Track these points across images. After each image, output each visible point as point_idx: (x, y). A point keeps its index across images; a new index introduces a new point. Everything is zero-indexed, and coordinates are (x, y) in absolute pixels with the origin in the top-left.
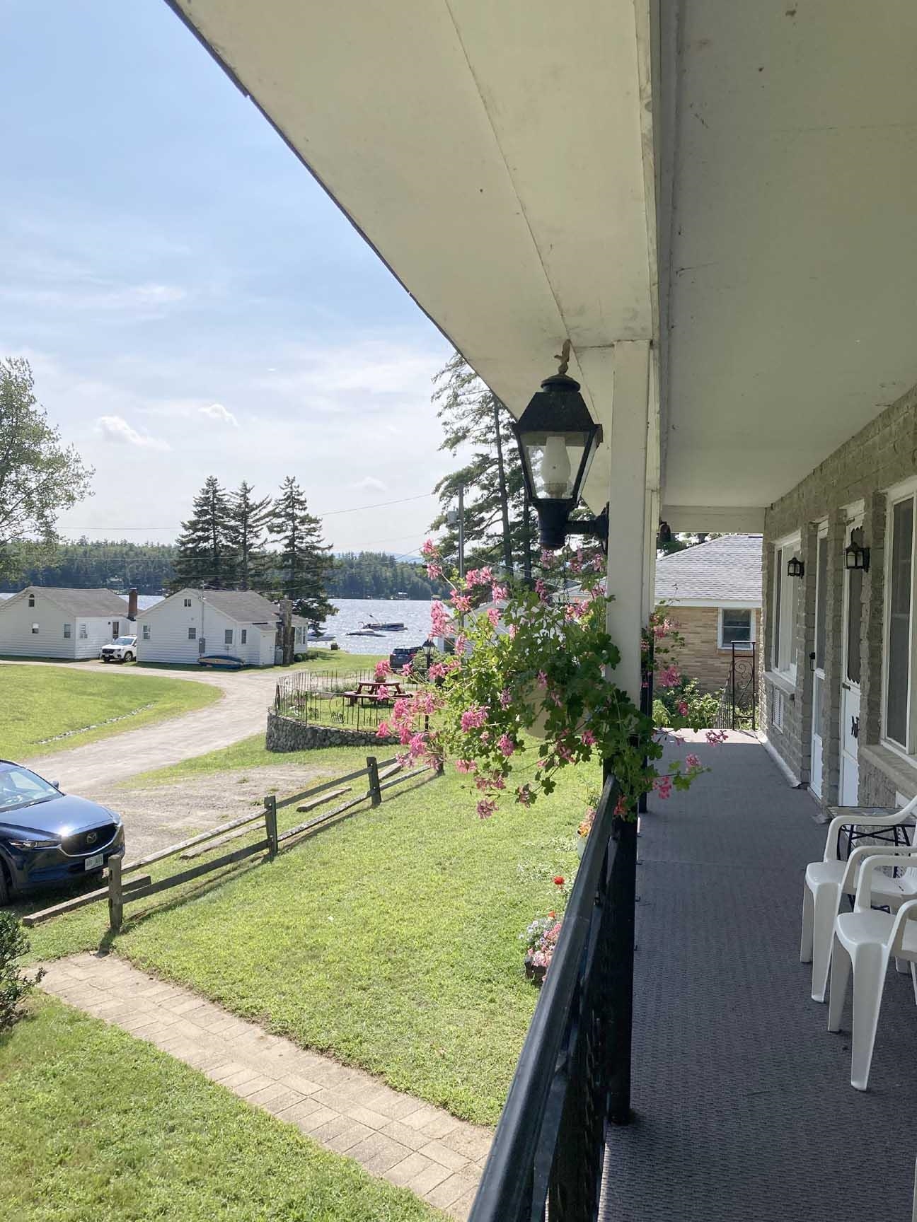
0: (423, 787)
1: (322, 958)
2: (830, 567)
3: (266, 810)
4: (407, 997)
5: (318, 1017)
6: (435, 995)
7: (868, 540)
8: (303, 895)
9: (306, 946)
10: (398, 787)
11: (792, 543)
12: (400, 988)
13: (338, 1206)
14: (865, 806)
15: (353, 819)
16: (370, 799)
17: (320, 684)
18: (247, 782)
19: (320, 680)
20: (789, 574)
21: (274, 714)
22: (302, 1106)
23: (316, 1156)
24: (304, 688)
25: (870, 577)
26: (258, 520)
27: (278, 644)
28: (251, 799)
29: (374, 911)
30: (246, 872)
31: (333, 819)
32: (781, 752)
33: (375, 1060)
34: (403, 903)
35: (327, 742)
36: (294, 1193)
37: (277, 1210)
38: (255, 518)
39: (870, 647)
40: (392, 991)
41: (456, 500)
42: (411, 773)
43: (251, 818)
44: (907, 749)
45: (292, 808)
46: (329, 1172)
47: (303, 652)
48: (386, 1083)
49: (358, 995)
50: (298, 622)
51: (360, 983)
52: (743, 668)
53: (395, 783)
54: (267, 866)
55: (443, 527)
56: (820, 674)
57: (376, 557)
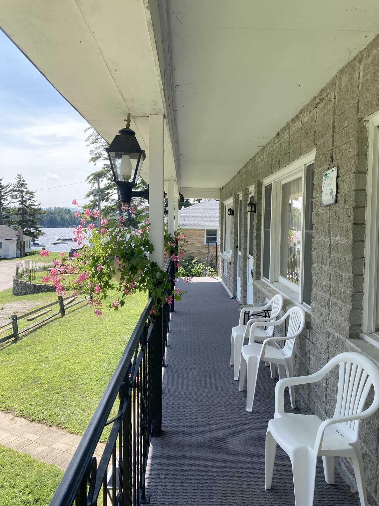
0: (84, 307)
1: (40, 382)
2: (243, 211)
3: (12, 321)
4: (77, 395)
5: (38, 407)
6: (90, 393)
7: (256, 200)
8: (30, 356)
9: (32, 377)
10: (73, 308)
11: (229, 202)
12: (74, 392)
13: (47, 484)
14: (255, 304)
15: (53, 322)
16: (60, 313)
17: (36, 265)
18: (4, 309)
19: (37, 263)
20: (228, 215)
21: (16, 279)
22: (31, 446)
23: (37, 466)
24: (29, 267)
25: (256, 215)
26: (6, 193)
27: (17, 248)
28: (5, 317)
29: (63, 361)
30: (4, 348)
31: (43, 323)
32: (226, 285)
33: (64, 423)
34: (75, 356)
35: (41, 290)
36: (28, 482)
37: (21, 490)
38: (4, 192)
39: (257, 242)
40: (71, 393)
41: (96, 184)
42: (78, 302)
43: (6, 325)
44: (270, 281)
45: (25, 319)
46: (43, 471)
47: (29, 252)
48: (69, 431)
49: (55, 396)
50: (26, 238)
51: (57, 391)
52: (213, 252)
53: (71, 306)
54: (14, 345)
55: (91, 196)
56: (240, 253)
57: (62, 209)
